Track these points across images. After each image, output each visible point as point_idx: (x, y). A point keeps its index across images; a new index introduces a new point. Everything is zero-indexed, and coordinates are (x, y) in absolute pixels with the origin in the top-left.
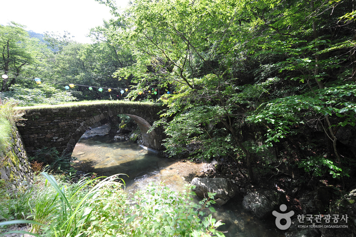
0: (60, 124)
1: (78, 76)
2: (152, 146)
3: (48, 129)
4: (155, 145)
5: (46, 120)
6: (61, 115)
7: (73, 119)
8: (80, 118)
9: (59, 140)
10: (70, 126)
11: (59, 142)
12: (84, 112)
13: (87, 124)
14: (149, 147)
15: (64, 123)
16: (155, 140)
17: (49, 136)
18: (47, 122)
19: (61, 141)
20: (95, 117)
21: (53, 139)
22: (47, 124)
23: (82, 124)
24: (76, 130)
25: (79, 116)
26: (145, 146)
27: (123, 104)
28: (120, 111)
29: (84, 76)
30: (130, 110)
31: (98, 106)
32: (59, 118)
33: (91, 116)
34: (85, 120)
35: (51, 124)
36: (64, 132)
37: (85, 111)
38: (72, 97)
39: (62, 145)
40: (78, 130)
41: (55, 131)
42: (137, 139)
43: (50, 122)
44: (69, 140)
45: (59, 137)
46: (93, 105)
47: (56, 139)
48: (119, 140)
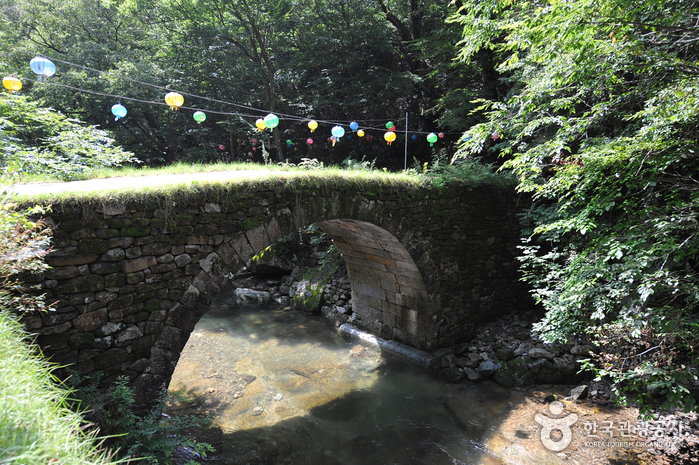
0: (128, 267)
1: (111, 71)
2: (397, 332)
3: (85, 289)
4: (413, 329)
5: (79, 252)
6: (134, 231)
7: (177, 245)
8: (202, 241)
9: (125, 337)
10: (164, 276)
11: (125, 345)
12: (213, 214)
13: (224, 265)
14: (383, 334)
15: (142, 264)
16: (413, 314)
17: (85, 320)
18: (79, 260)
19: (130, 342)
20: (250, 234)
21: (103, 335)
22: (83, 269)
23: (206, 264)
24: (184, 289)
25: (197, 233)
26: (362, 328)
27: (341, 180)
28: (329, 208)
29: (131, 73)
30: (359, 202)
31: (263, 190)
32: (128, 241)
33: (238, 230)
34: (215, 248)
35: (97, 267)
36: (144, 300)
37: (216, 208)
38: (118, 149)
39: (135, 356)
40: (192, 289)
41: (109, 297)
42: (323, 302)
43: (91, 259)
44: (158, 332)
45: (126, 324)
46: (246, 185)
47: (114, 335)
48: (253, 305)
